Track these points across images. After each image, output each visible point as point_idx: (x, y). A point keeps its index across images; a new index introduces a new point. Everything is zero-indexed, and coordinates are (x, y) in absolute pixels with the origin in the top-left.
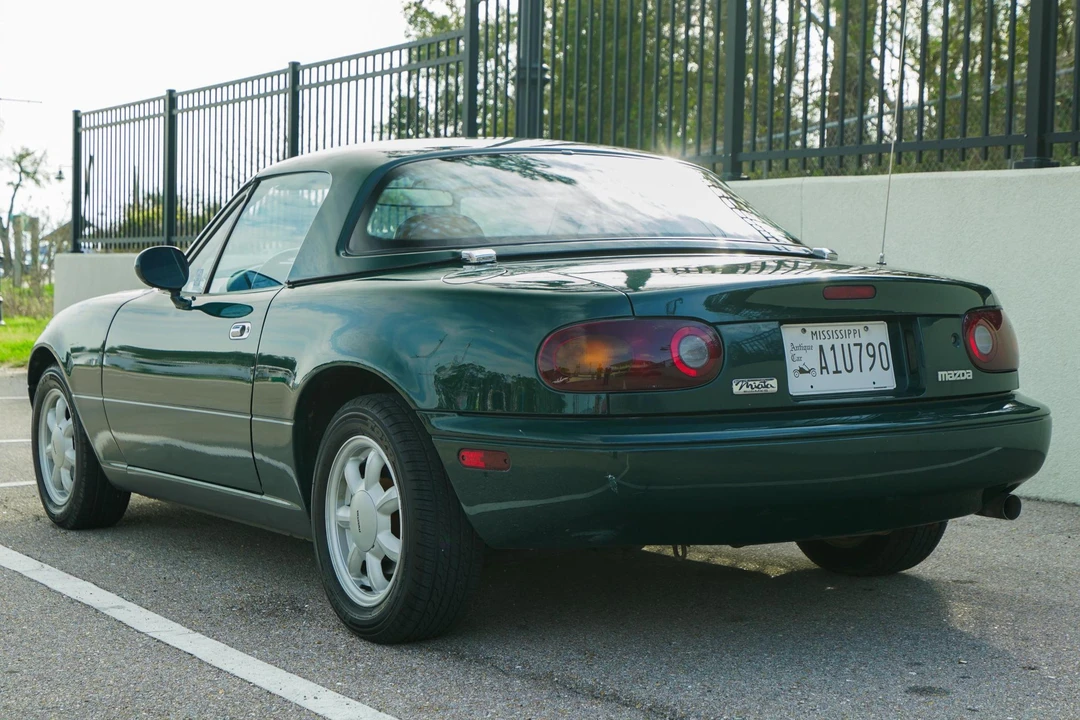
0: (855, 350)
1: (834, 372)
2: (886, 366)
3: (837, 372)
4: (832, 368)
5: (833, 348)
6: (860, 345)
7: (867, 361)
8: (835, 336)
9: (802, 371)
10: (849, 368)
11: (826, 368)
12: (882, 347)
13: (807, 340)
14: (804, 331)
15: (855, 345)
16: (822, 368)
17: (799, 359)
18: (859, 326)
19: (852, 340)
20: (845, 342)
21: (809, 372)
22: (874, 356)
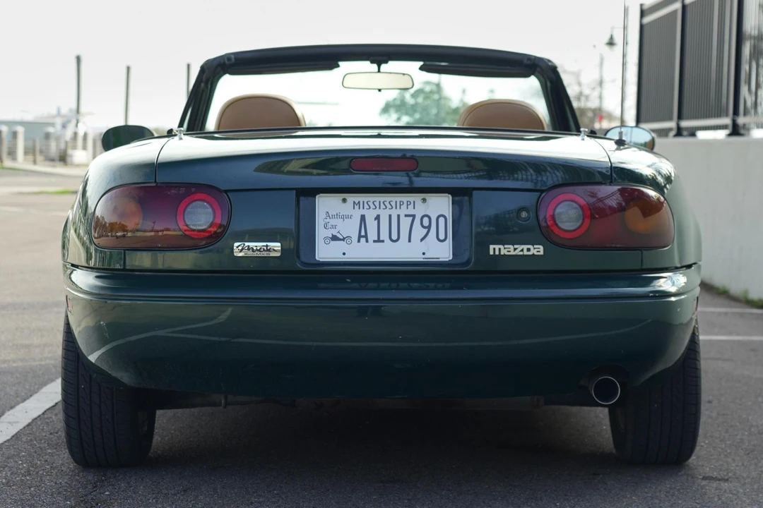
0: (405, 223)
1: (374, 241)
2: (442, 236)
3: (379, 241)
4: (372, 235)
5: (378, 218)
6: (414, 216)
7: (419, 231)
8: (382, 206)
9: (334, 238)
10: (394, 237)
11: (366, 236)
12: (442, 220)
13: (347, 208)
14: (344, 200)
15: (406, 216)
16: (360, 237)
17: (334, 227)
18: (417, 198)
19: (403, 211)
20: (394, 213)
21: (343, 239)
22: (429, 227)
